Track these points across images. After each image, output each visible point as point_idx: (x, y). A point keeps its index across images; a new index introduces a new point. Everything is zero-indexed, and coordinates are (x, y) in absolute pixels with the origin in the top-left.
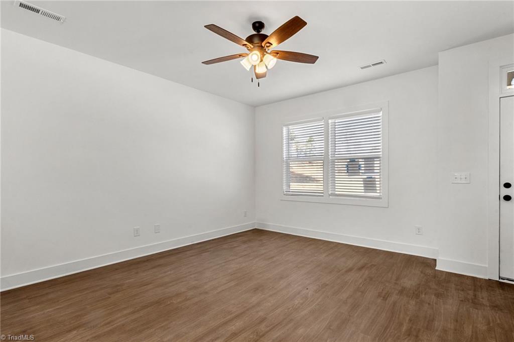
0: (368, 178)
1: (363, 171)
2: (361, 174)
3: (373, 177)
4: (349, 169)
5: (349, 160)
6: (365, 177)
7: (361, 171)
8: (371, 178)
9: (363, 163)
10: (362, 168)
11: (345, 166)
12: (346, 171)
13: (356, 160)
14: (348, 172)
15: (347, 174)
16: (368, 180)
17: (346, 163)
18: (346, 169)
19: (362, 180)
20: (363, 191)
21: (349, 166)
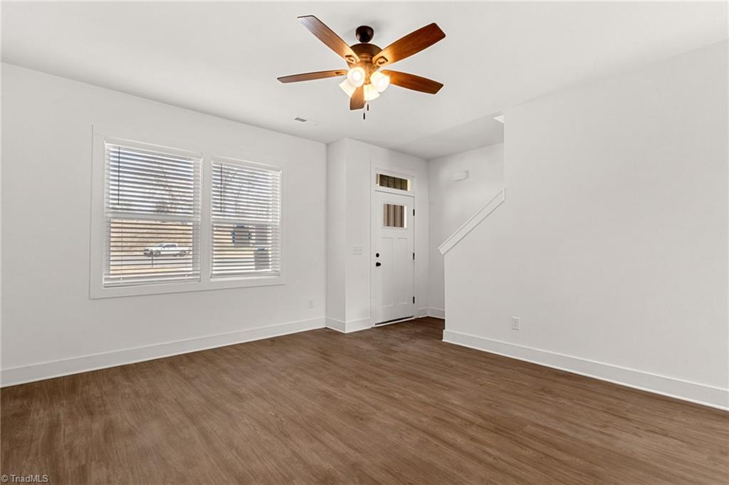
0: (259, 250)
1: (254, 242)
2: (251, 245)
3: (266, 249)
4: (236, 237)
5: (235, 226)
6: (257, 249)
7: (251, 241)
8: (263, 250)
9: (254, 230)
10: (253, 238)
11: (230, 233)
12: (231, 241)
13: (245, 226)
14: (234, 242)
15: (233, 245)
16: (260, 252)
17: (232, 230)
18: (231, 237)
19: (252, 253)
20: (254, 267)
21: (236, 233)
